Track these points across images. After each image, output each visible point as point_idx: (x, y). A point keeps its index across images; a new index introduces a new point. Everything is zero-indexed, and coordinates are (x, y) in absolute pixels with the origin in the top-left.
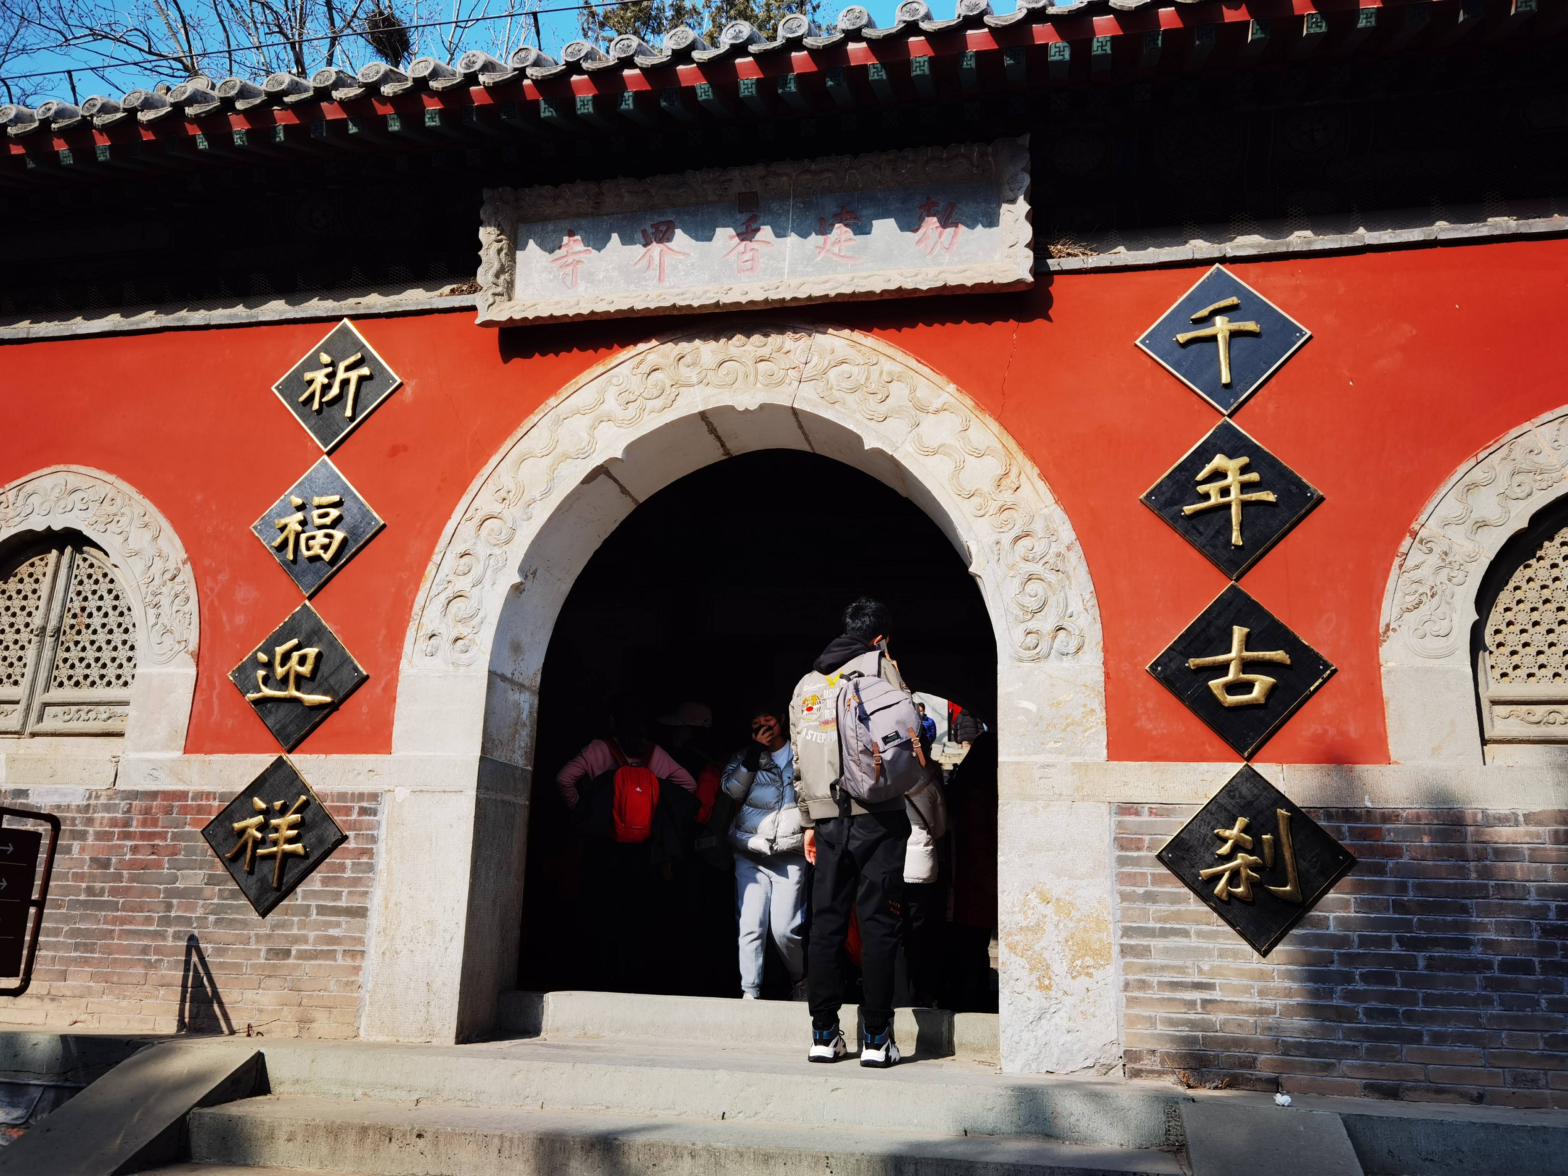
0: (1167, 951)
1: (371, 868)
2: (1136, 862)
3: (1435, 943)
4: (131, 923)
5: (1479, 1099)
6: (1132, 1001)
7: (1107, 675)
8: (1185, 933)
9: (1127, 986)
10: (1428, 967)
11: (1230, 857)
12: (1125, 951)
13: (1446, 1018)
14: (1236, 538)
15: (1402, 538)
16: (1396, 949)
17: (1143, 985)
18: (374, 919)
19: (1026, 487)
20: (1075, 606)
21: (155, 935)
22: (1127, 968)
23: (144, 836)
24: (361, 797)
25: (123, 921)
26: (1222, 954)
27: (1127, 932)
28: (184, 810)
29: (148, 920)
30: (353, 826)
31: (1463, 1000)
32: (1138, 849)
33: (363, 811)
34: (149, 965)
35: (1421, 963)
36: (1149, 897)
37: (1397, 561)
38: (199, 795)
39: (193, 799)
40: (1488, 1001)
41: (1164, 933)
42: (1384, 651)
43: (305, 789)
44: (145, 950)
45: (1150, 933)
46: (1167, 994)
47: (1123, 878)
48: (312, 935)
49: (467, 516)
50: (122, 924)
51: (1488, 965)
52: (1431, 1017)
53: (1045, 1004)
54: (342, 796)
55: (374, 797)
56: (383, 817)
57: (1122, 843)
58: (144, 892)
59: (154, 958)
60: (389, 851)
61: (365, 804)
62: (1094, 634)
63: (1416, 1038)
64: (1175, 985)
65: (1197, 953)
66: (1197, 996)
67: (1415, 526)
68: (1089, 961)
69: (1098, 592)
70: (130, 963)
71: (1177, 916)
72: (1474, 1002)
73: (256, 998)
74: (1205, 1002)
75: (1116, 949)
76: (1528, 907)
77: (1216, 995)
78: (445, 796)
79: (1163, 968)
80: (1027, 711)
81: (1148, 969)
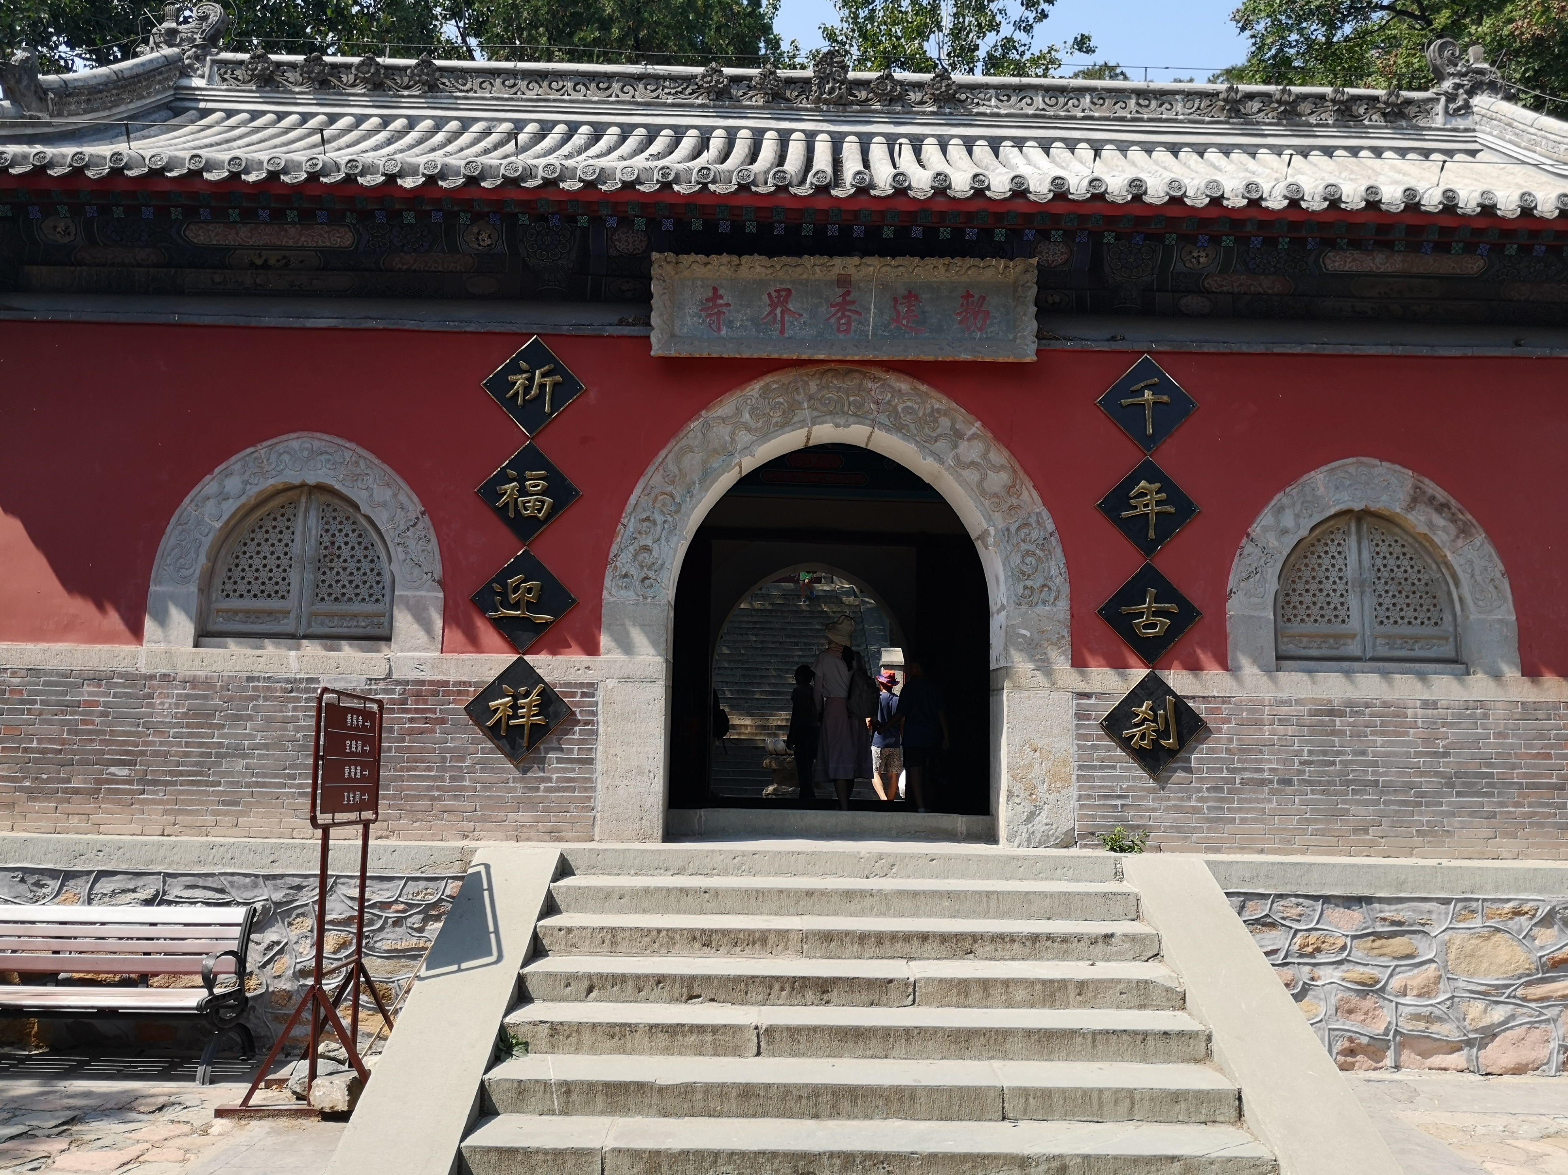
0: (1103, 778)
1: (595, 733)
2: (1087, 727)
3: (1245, 769)
4: (415, 770)
5: (1262, 851)
6: (1082, 807)
7: (1072, 616)
8: (1114, 768)
9: (1080, 797)
10: (1241, 783)
11: (1141, 724)
12: (1079, 778)
13: (1249, 810)
14: (1152, 534)
15: (1242, 538)
16: (1225, 774)
17: (1089, 797)
18: (599, 766)
19: (1025, 493)
20: (1054, 572)
21: (434, 779)
22: (1080, 788)
23: (417, 711)
24: (582, 685)
25: (409, 769)
26: (1134, 778)
27: (1080, 767)
28: (447, 693)
29: (429, 769)
30: (577, 704)
31: (1258, 801)
32: (1089, 720)
33: (584, 695)
34: (433, 799)
35: (1238, 781)
36: (1095, 747)
37: (1238, 551)
38: (460, 683)
39: (453, 685)
40: (1270, 801)
41: (1102, 768)
42: (1229, 605)
43: (540, 680)
44: (430, 788)
45: (1094, 768)
46: (1102, 802)
47: (1080, 737)
48: (555, 776)
49: (646, 492)
50: (408, 771)
51: (1271, 782)
52: (1240, 810)
53: (1033, 808)
54: (568, 685)
55: (591, 685)
56: (600, 697)
57: (1079, 716)
58: (422, 750)
59: (437, 794)
60: (605, 722)
61: (585, 690)
62: (1066, 590)
63: (1232, 821)
64: (1106, 797)
65: (1120, 778)
66: (1119, 802)
67: (1249, 530)
68: (1058, 784)
69: (1068, 564)
70: (419, 797)
71: (1110, 758)
72: (1263, 801)
73: (517, 818)
74: (1123, 805)
75: (1074, 777)
76: (1294, 751)
77: (1129, 801)
78: (644, 685)
79: (1101, 787)
80: (1024, 636)
81: (1093, 787)
